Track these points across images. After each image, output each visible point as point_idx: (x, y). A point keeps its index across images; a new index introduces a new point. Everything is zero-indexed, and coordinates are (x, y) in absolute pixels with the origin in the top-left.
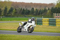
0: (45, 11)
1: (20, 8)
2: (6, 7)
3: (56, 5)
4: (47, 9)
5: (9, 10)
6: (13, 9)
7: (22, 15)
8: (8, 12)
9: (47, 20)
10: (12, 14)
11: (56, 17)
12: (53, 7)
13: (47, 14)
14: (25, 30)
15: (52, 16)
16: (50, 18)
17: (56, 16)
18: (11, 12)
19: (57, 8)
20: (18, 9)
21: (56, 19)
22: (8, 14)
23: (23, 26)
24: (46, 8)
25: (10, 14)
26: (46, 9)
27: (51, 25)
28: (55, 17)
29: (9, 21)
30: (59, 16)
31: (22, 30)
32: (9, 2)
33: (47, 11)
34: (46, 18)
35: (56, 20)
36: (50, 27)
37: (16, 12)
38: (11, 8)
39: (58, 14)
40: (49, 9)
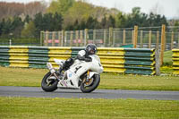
0: (16, 25)
3: (48, 6)
4: (23, 17)
9: (22, 51)
11: (49, 41)
12: (40, 14)
13: (23, 32)
14: (69, 85)
15: (37, 39)
16: (32, 44)
17: (50, 38)
19: (51, 14)
21: (50, 48)
23: (61, 70)
24: (20, 16)
26: (20, 19)
27: (36, 67)
28: (45, 42)
30: (57, 38)
31: (59, 85)
33: (23, 24)
34: (20, 44)
35: (49, 50)
36: (31, 71)
39: (54, 33)
40: (27, 19)
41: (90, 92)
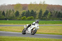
1: (56, 11)
2: (41, 10)
5: (44, 13)
6: (48, 12)
7: (58, 19)
8: (43, 15)
10: (47, 17)
18: (46, 15)
20: (54, 12)
22: (43, 17)
25: (45, 18)
29: (44, 24)
31: (26, 32)
32: (44, 4)
37: (51, 15)
38: (46, 11)
41: (33, 34)
